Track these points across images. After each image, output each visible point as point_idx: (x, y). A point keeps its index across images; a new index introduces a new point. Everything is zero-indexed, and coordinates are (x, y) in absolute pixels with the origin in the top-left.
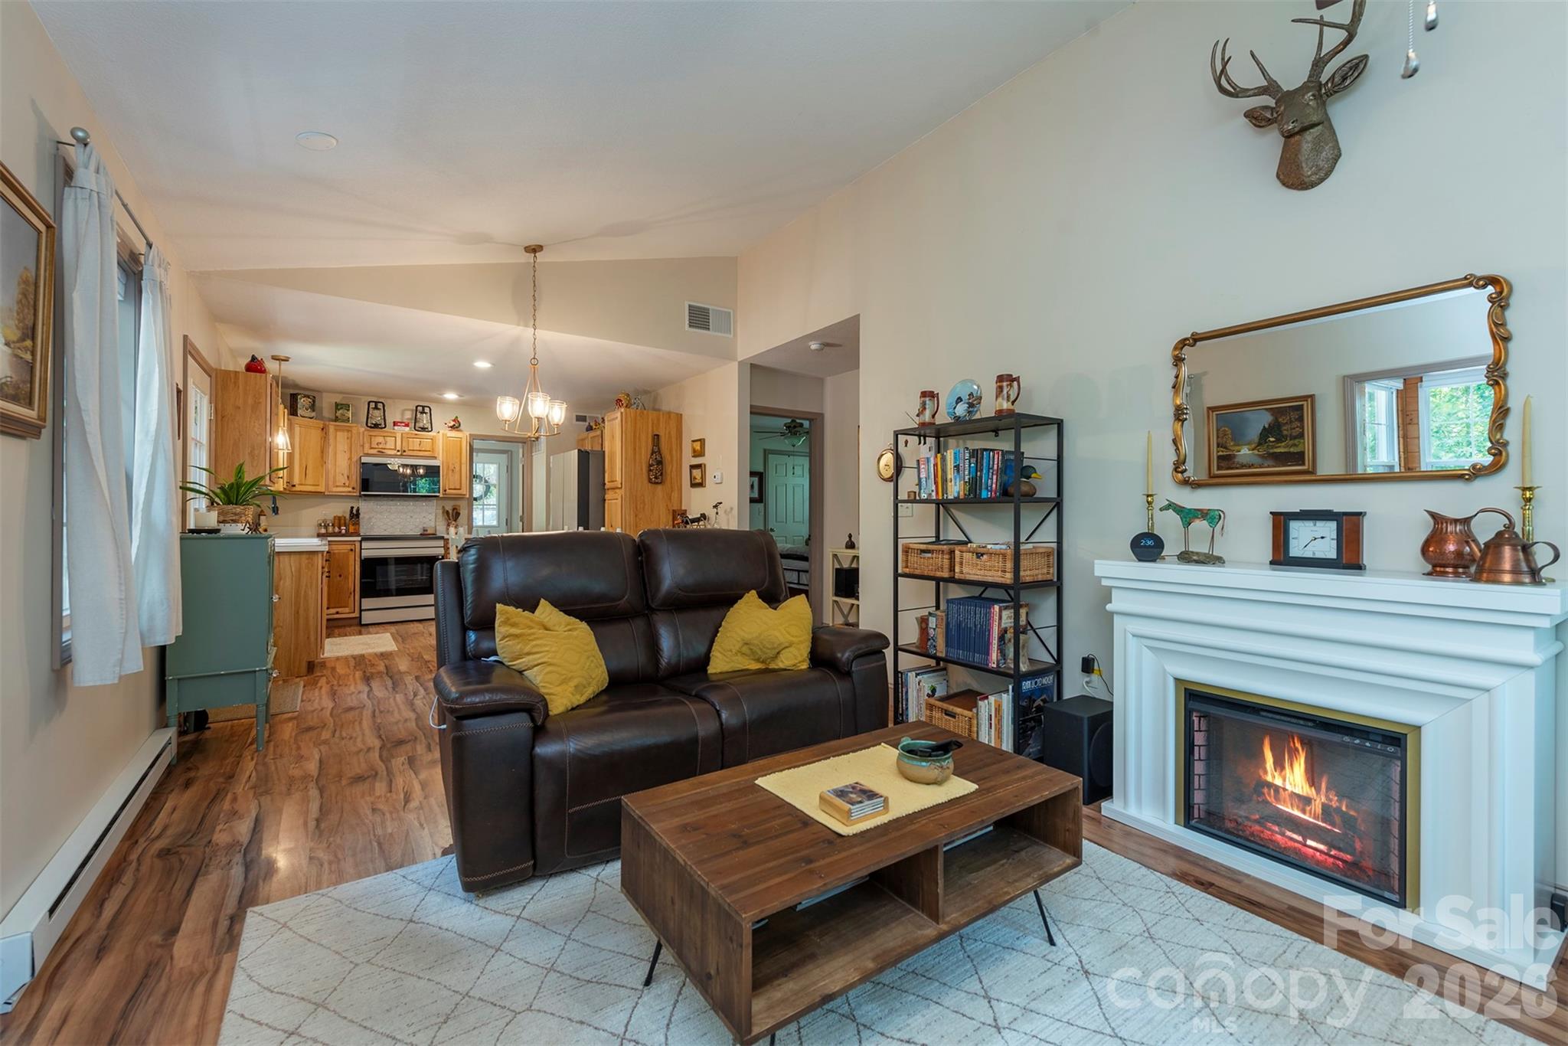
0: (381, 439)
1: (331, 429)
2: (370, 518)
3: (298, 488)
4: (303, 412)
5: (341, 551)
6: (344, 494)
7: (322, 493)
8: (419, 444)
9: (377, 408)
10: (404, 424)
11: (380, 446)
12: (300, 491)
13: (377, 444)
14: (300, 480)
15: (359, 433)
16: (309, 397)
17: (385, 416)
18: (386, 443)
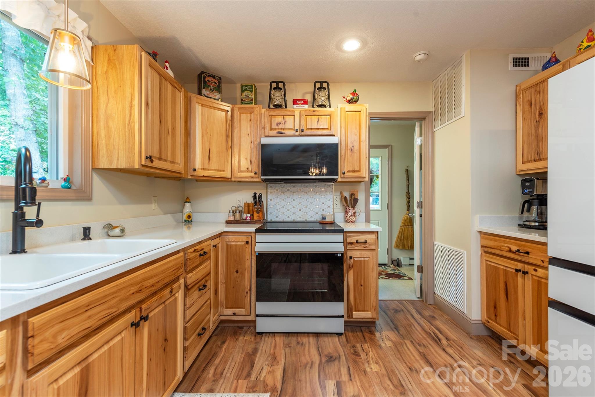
1: (236, 112)
2: (273, 204)
3: (200, 173)
4: (207, 92)
5: (237, 243)
6: (247, 180)
7: (228, 178)
8: (317, 122)
9: (277, 88)
10: (302, 102)
11: (280, 126)
12: (203, 176)
13: (277, 125)
14: (203, 163)
15: (260, 114)
16: (214, 78)
17: (285, 96)
18: (285, 122)
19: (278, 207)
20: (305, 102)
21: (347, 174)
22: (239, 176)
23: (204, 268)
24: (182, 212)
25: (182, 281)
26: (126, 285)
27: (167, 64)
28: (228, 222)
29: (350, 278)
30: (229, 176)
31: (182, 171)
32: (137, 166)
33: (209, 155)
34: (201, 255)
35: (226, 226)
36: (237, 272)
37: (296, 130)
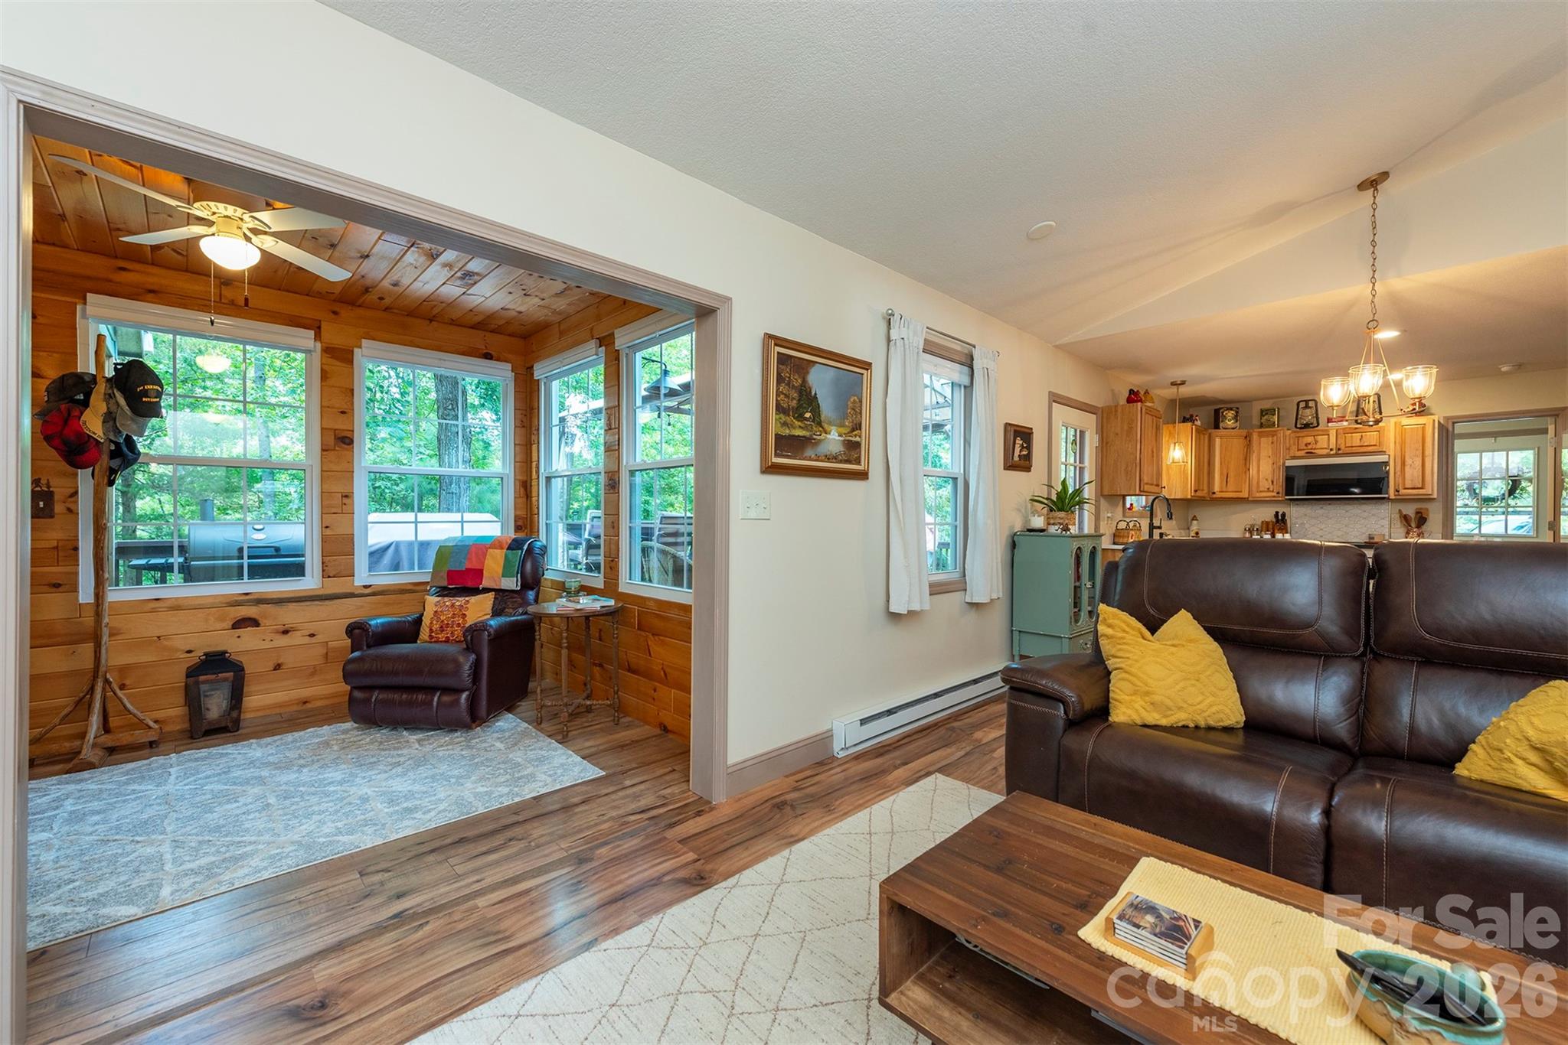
0: (1310, 439)
1: (1255, 436)
2: (1302, 523)
3: (1218, 495)
4: (1225, 424)
6: (1268, 499)
7: (1245, 498)
8: (1360, 439)
9: (1307, 408)
10: (1340, 420)
11: (1310, 447)
12: (1222, 497)
13: (1306, 445)
14: (1221, 487)
15: (1284, 436)
16: (1232, 410)
17: (1317, 415)
18: (1316, 442)
19: (1306, 525)
20: (1345, 420)
21: (1402, 491)
22: (1257, 496)
27: (1198, 418)
30: (1247, 496)
32: (1189, 497)
33: (1227, 479)
37: (1331, 450)
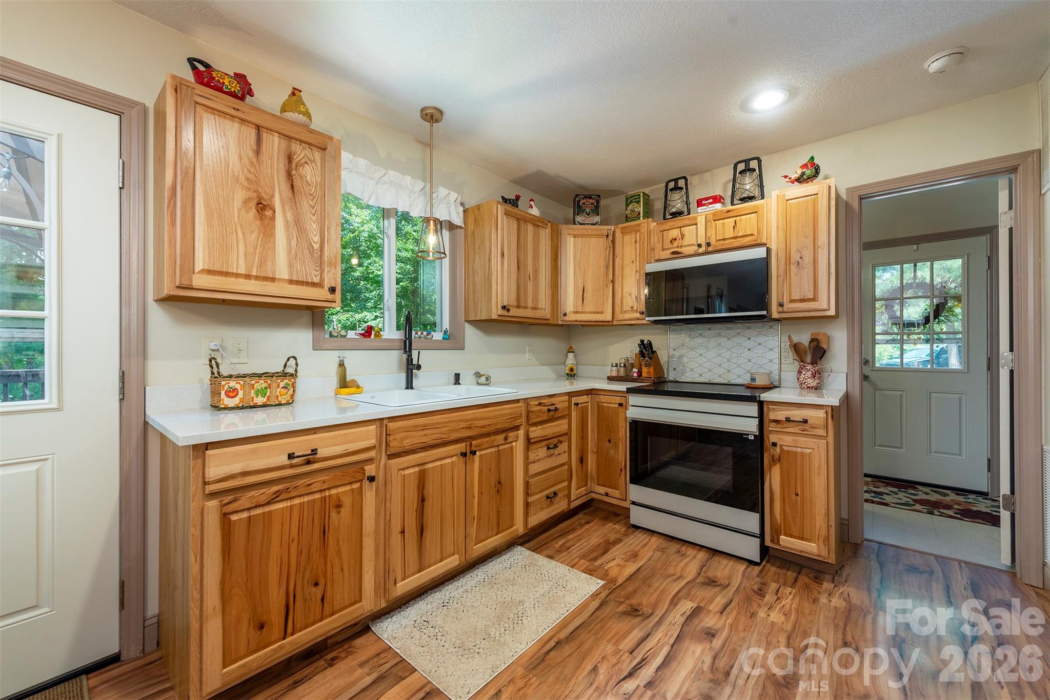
0: (675, 233)
1: (618, 235)
2: (681, 357)
3: (572, 317)
4: (583, 218)
5: (610, 405)
6: (632, 322)
7: (609, 322)
8: (734, 227)
9: (677, 188)
10: (711, 201)
11: (675, 244)
12: (576, 321)
13: (671, 242)
14: (576, 305)
15: (649, 232)
16: (590, 198)
17: (687, 197)
18: (683, 236)
19: (685, 360)
20: (717, 199)
21: (788, 306)
22: (621, 318)
23: (555, 426)
24: (565, 364)
25: (521, 432)
26: (456, 419)
27: (531, 202)
28: (611, 379)
29: (774, 479)
30: (609, 318)
31: (548, 316)
32: (494, 317)
33: (583, 295)
34: (549, 410)
35: (608, 384)
36: (610, 441)
37: (700, 246)
